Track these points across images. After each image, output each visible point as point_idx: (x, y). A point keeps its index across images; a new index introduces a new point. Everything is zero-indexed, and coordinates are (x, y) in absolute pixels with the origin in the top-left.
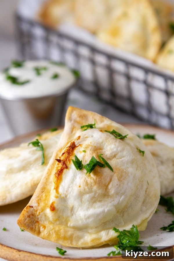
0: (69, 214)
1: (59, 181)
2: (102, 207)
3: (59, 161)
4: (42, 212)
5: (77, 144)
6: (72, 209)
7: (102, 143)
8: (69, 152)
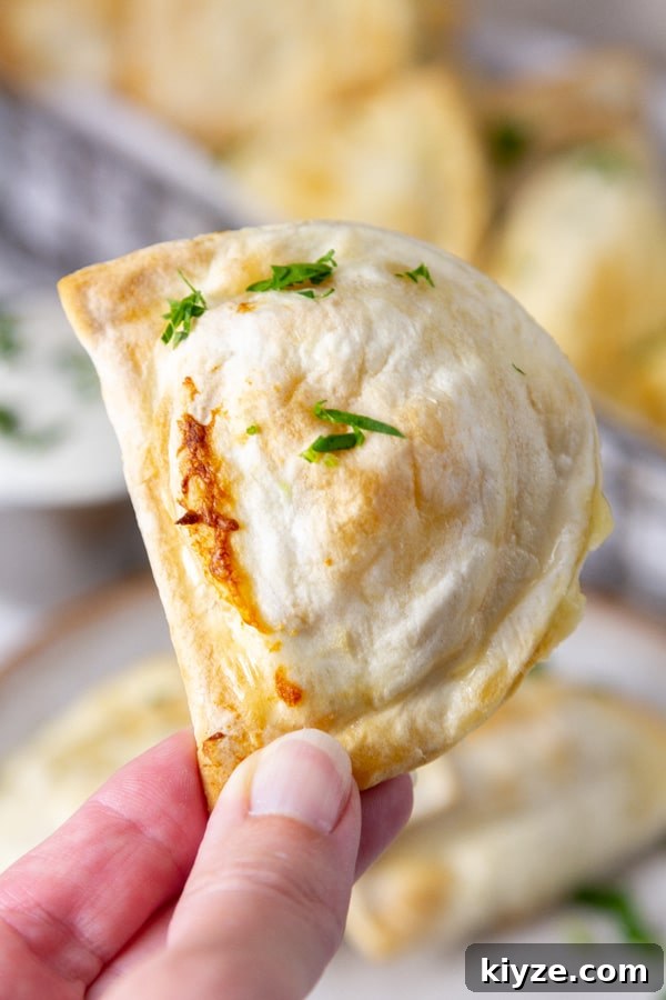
1: (242, 589)
2: (444, 573)
3: (191, 519)
4: (263, 728)
5: (205, 417)
6: (352, 645)
7: (285, 353)
8: (201, 464)
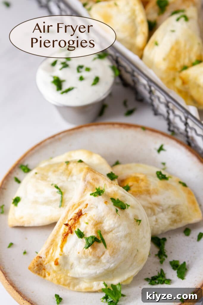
0: (69, 268)
1: (64, 242)
2: (95, 270)
3: (67, 225)
4: (48, 263)
5: (83, 213)
6: (72, 265)
7: (103, 217)
8: (76, 219)
